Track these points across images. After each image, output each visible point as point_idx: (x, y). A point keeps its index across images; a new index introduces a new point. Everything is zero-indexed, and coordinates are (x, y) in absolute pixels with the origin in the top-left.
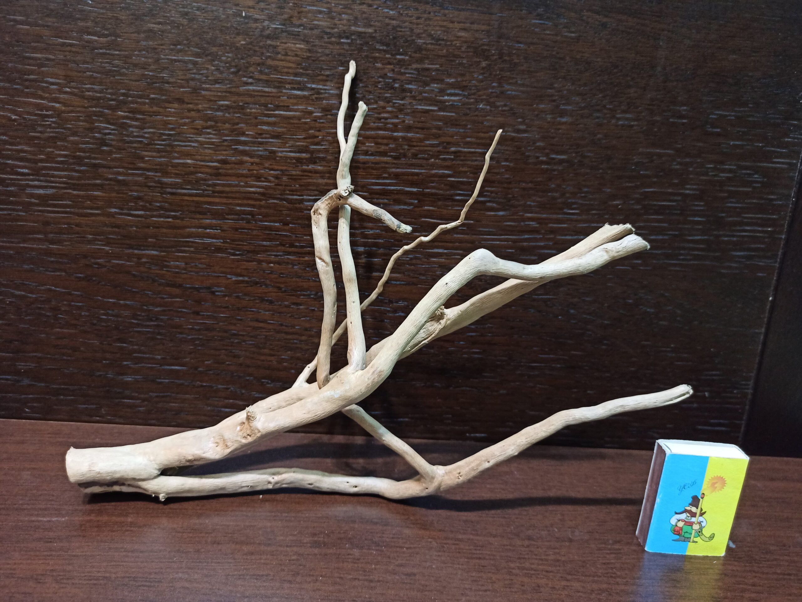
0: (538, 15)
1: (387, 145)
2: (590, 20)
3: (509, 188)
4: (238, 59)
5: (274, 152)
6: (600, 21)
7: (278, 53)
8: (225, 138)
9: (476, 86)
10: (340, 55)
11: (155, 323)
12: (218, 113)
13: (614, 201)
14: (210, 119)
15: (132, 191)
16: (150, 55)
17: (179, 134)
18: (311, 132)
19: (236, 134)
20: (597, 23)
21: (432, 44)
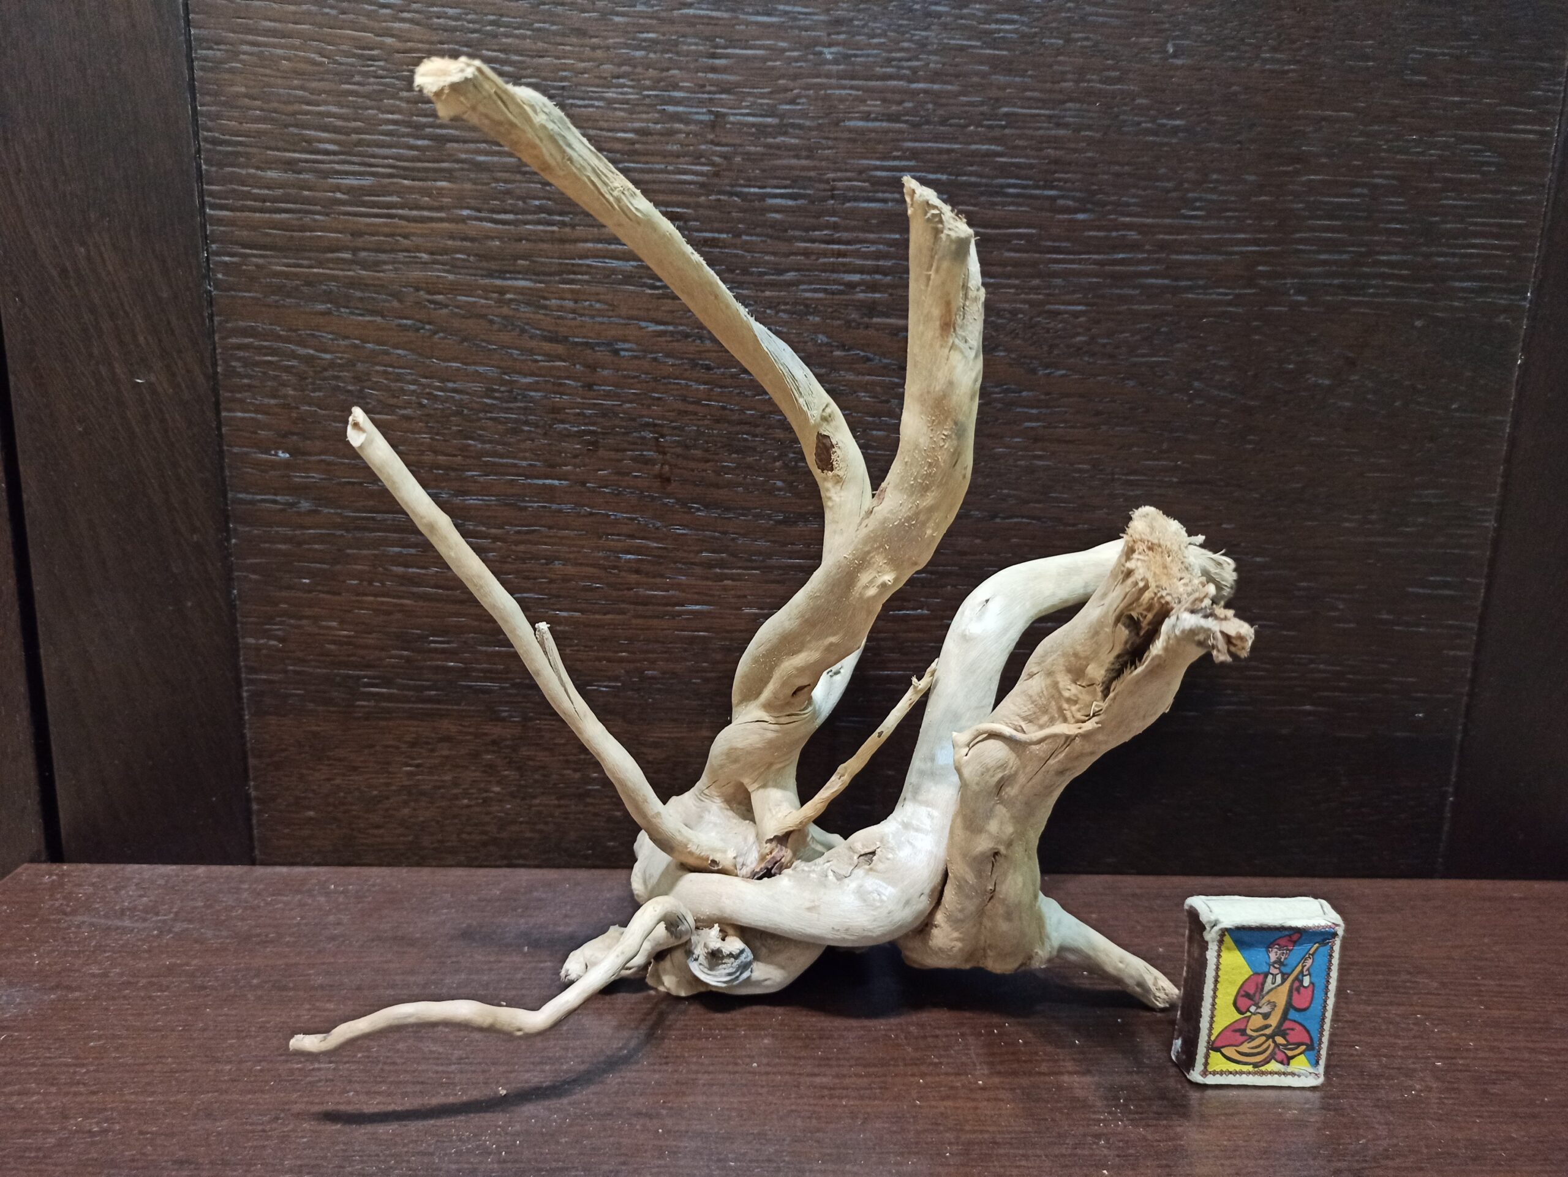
5: (724, 115)
8: (646, 93)
11: (522, 405)
12: (639, 54)
17: (576, 86)
18: (781, 82)
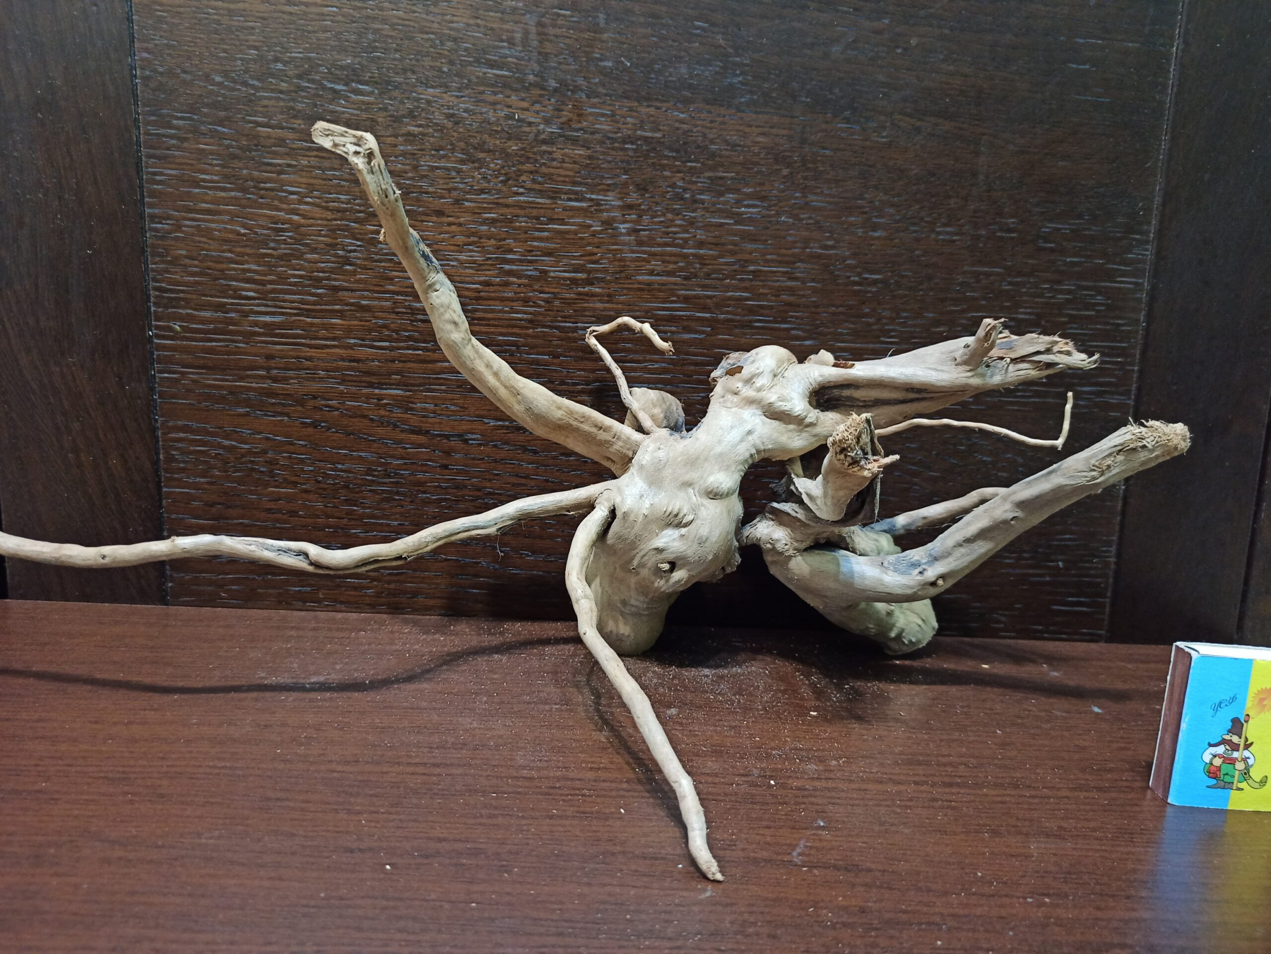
0: (844, 119)
1: (676, 263)
2: (902, 124)
3: (816, 313)
4: (509, 167)
6: (913, 125)
7: (554, 160)
9: (776, 196)
10: (622, 162)
13: (938, 327)
14: (473, 234)
15: (375, 317)
16: (408, 162)
19: (504, 251)
20: (910, 127)
21: (727, 150)
